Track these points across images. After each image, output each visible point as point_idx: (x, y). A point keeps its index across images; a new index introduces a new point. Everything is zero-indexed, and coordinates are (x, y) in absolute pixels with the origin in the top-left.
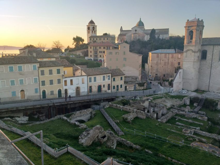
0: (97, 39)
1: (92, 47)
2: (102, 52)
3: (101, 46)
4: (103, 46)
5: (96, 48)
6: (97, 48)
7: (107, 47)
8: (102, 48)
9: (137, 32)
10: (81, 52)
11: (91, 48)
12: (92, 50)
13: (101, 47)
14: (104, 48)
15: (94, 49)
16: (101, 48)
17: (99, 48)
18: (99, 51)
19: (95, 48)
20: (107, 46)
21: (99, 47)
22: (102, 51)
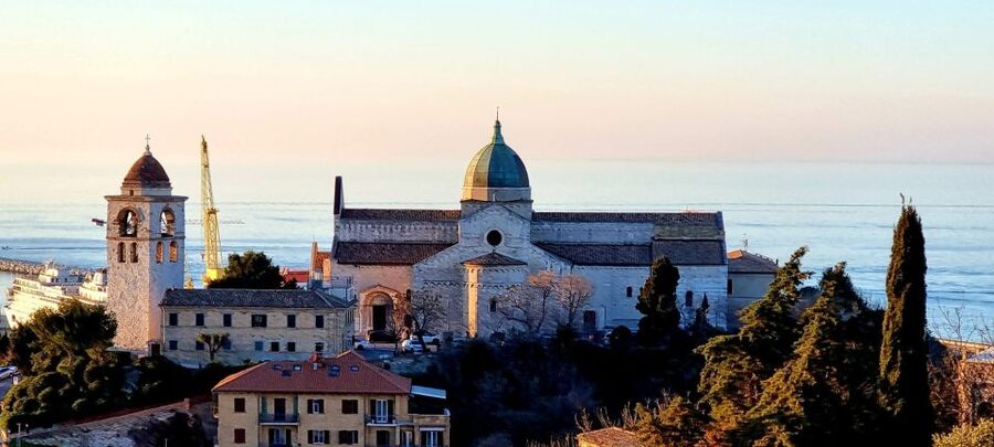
0: (227, 321)
1: (252, 403)
2: (334, 438)
3: (323, 393)
4: (339, 394)
5: (280, 405)
6: (289, 411)
7: (373, 403)
8: (333, 404)
9: (501, 249)
10: (131, 433)
11: (240, 406)
12: (248, 420)
13: (321, 402)
14: (349, 408)
15: (262, 418)
16: (322, 411)
17: (310, 411)
18: (310, 433)
19: (271, 409)
20: (370, 394)
21: (310, 402)
22: (334, 429)
